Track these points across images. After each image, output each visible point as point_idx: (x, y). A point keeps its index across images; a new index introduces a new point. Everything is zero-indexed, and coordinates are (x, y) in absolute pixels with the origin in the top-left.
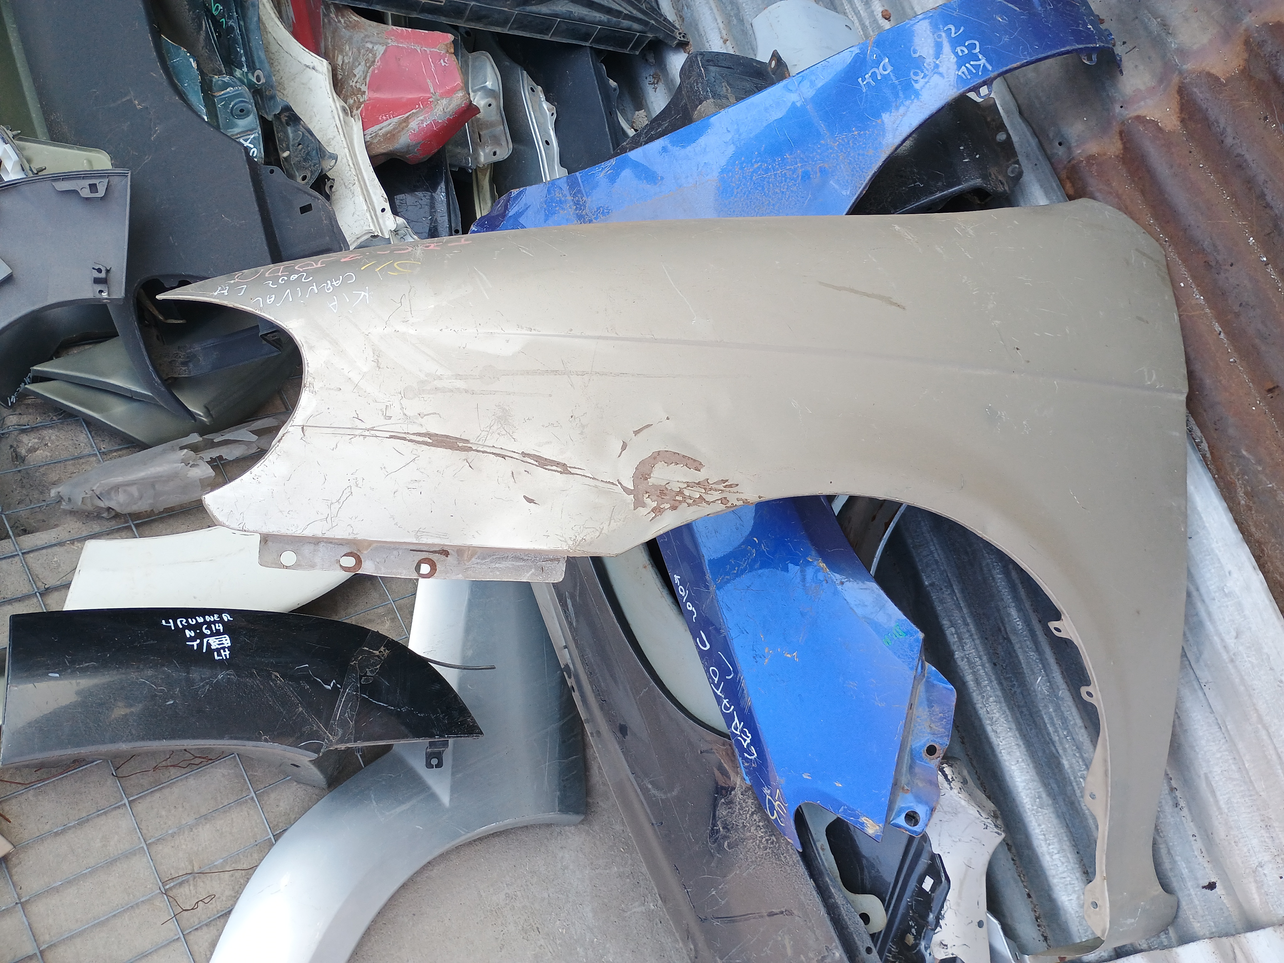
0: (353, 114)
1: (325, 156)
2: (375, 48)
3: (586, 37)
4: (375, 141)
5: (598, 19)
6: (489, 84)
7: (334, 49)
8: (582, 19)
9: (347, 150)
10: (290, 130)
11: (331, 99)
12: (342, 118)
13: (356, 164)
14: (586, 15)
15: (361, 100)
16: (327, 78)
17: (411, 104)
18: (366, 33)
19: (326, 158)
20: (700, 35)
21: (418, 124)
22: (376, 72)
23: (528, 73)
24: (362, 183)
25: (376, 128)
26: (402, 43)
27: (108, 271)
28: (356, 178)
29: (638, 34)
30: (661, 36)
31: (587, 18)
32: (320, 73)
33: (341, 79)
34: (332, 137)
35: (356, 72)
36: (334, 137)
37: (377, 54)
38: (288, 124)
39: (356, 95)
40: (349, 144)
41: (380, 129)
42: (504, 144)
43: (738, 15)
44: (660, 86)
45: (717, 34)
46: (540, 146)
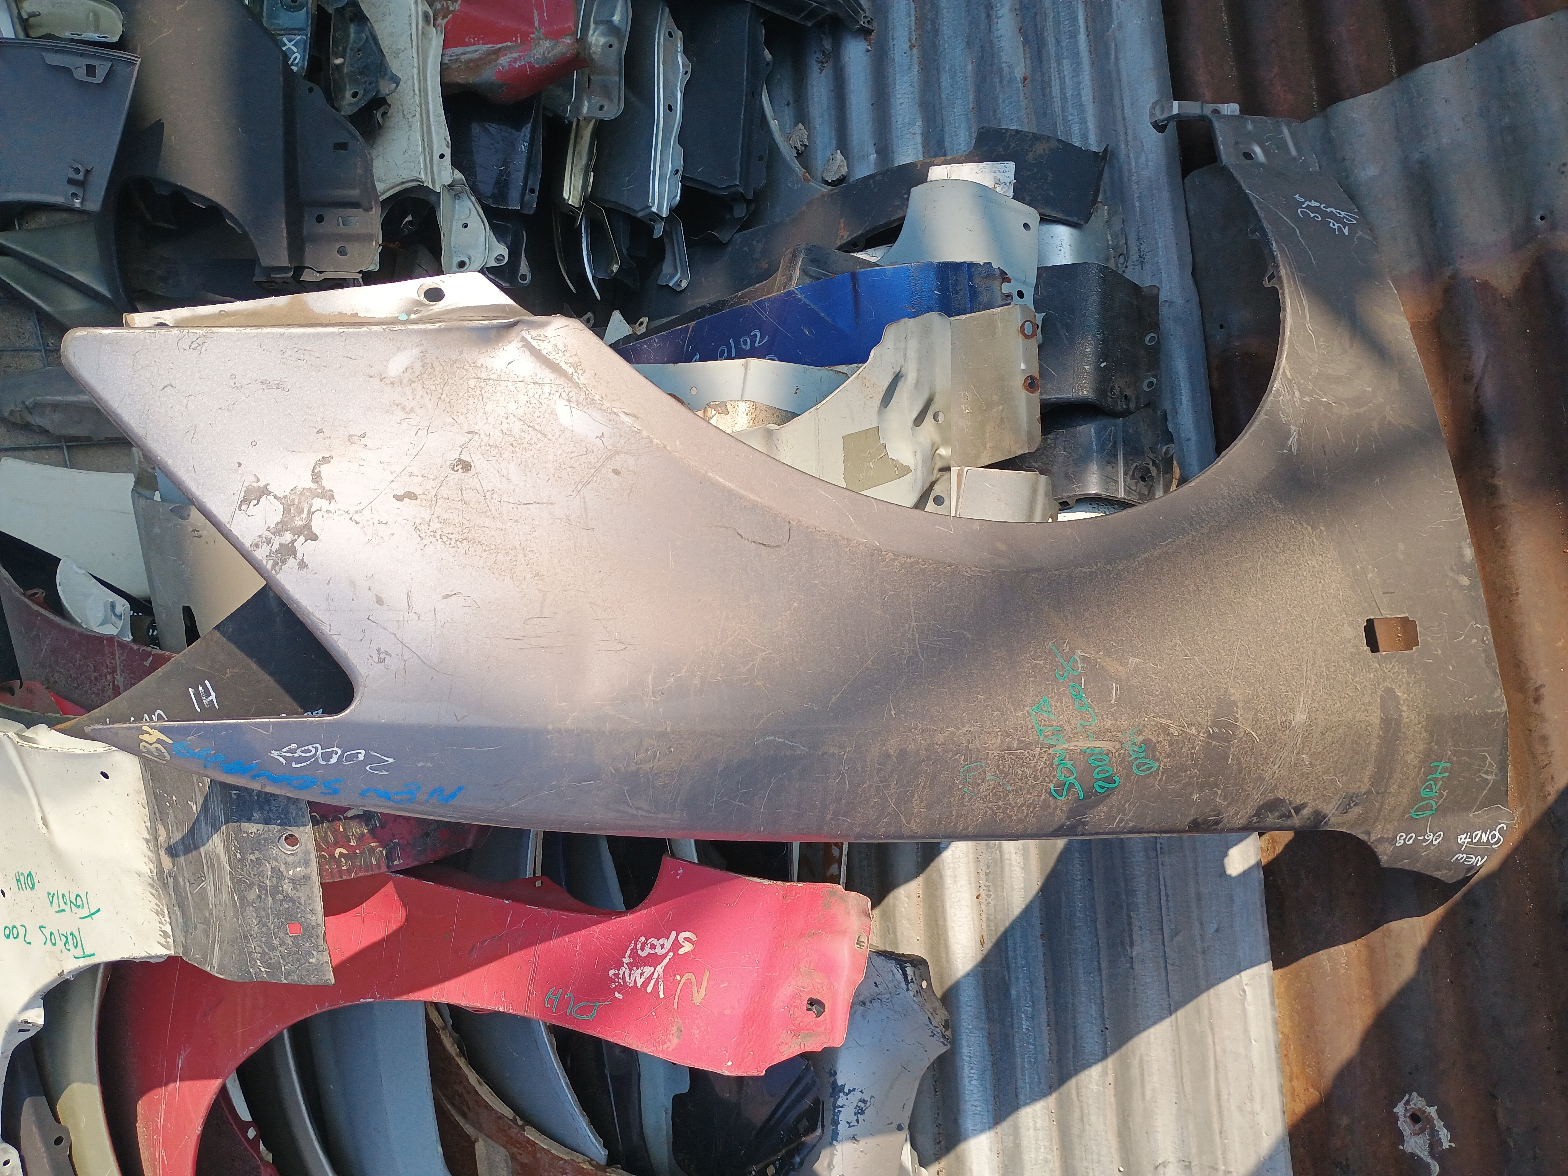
0: (438, 23)
1: (385, 75)
4: (454, 66)
6: (616, 18)
9: (415, 71)
10: (352, 28)
12: (420, 28)
13: (424, 92)
15: (451, 8)
17: (506, 35)
19: (386, 78)
20: (887, 27)
21: (510, 62)
23: (670, 10)
24: (424, 116)
25: (459, 50)
27: (87, 173)
28: (418, 109)
29: (814, 4)
30: (841, 14)
34: (403, 48)
36: (405, 49)
38: (351, 21)
39: (445, 1)
40: (421, 64)
41: (463, 54)
42: (616, 101)
43: (933, 21)
44: (828, 67)
45: (906, 34)
46: (660, 110)
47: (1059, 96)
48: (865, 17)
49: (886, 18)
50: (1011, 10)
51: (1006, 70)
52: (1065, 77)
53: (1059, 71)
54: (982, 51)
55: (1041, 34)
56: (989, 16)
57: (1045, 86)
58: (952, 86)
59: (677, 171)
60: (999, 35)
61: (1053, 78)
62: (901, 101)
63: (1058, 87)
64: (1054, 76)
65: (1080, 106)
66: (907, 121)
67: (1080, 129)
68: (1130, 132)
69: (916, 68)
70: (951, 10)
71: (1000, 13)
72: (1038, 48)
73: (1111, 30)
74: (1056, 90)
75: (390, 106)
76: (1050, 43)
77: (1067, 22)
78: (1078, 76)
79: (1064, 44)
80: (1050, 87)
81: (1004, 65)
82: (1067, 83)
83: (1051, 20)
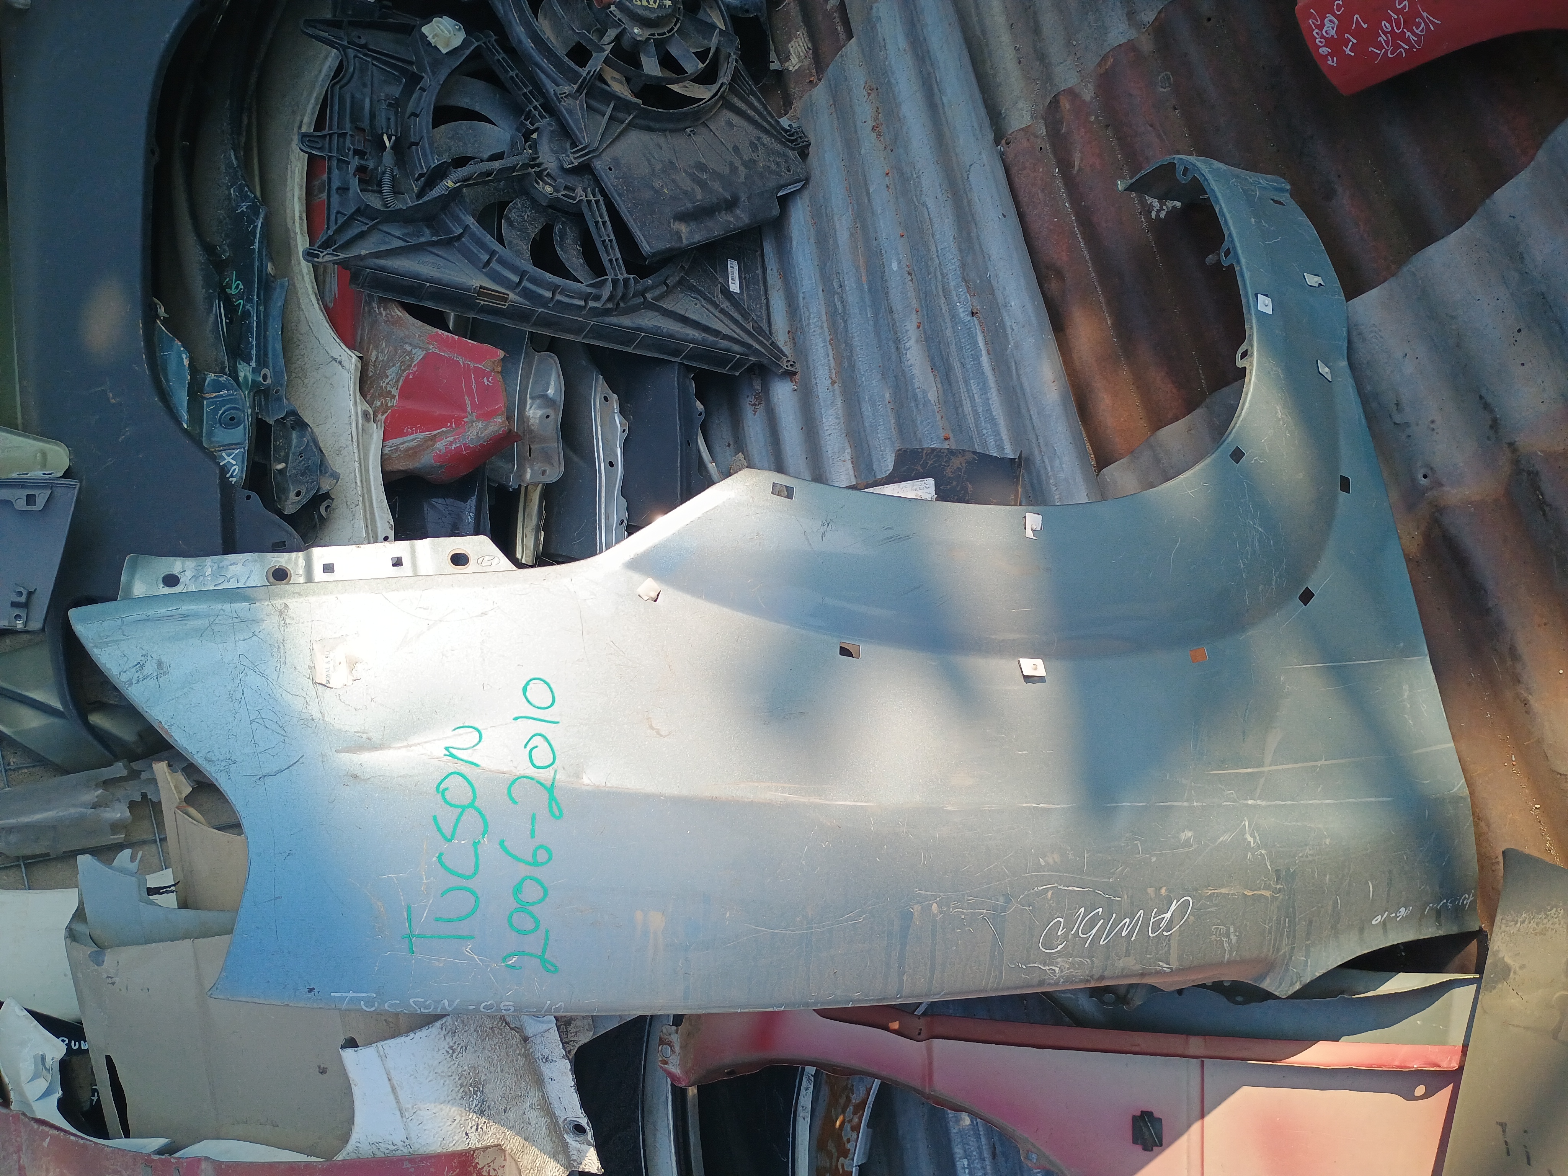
0: (378, 419)
1: (326, 473)
2: (414, 351)
3: (676, 353)
4: (394, 456)
5: (691, 336)
6: (551, 392)
7: (369, 343)
8: (671, 336)
9: (357, 464)
10: (294, 435)
11: (352, 403)
12: (360, 426)
13: (365, 481)
14: (678, 332)
15: (389, 404)
16: (353, 377)
17: (441, 422)
18: (407, 333)
19: (327, 475)
20: (808, 368)
21: (446, 445)
22: (411, 377)
23: (604, 378)
24: (367, 504)
25: (400, 440)
26: (444, 352)
27: (30, 594)
28: (361, 499)
29: (738, 356)
30: (765, 362)
31: (677, 335)
32: (346, 369)
33: (372, 377)
34: (344, 446)
35: (389, 372)
36: (347, 446)
37: (415, 358)
38: (293, 428)
39: (384, 398)
40: (362, 457)
41: (403, 443)
42: (556, 464)
43: (850, 358)
44: (761, 408)
45: (826, 372)
46: (601, 467)
47: (971, 413)
48: (788, 361)
49: (807, 361)
50: (917, 342)
51: (920, 396)
52: (973, 394)
53: (968, 390)
54: (896, 380)
55: (947, 359)
56: (897, 348)
57: (957, 406)
58: (874, 414)
59: (622, 521)
60: (909, 364)
61: (963, 398)
62: (829, 432)
64: (964, 396)
65: (992, 420)
66: (836, 450)
67: (996, 441)
68: (1041, 440)
69: (839, 403)
70: (864, 347)
71: (908, 345)
72: (946, 373)
73: (1008, 351)
74: (967, 408)
75: (333, 499)
76: (956, 367)
77: (968, 347)
78: (986, 393)
79: (969, 366)
80: (962, 405)
81: (918, 390)
82: (977, 401)
83: (954, 346)
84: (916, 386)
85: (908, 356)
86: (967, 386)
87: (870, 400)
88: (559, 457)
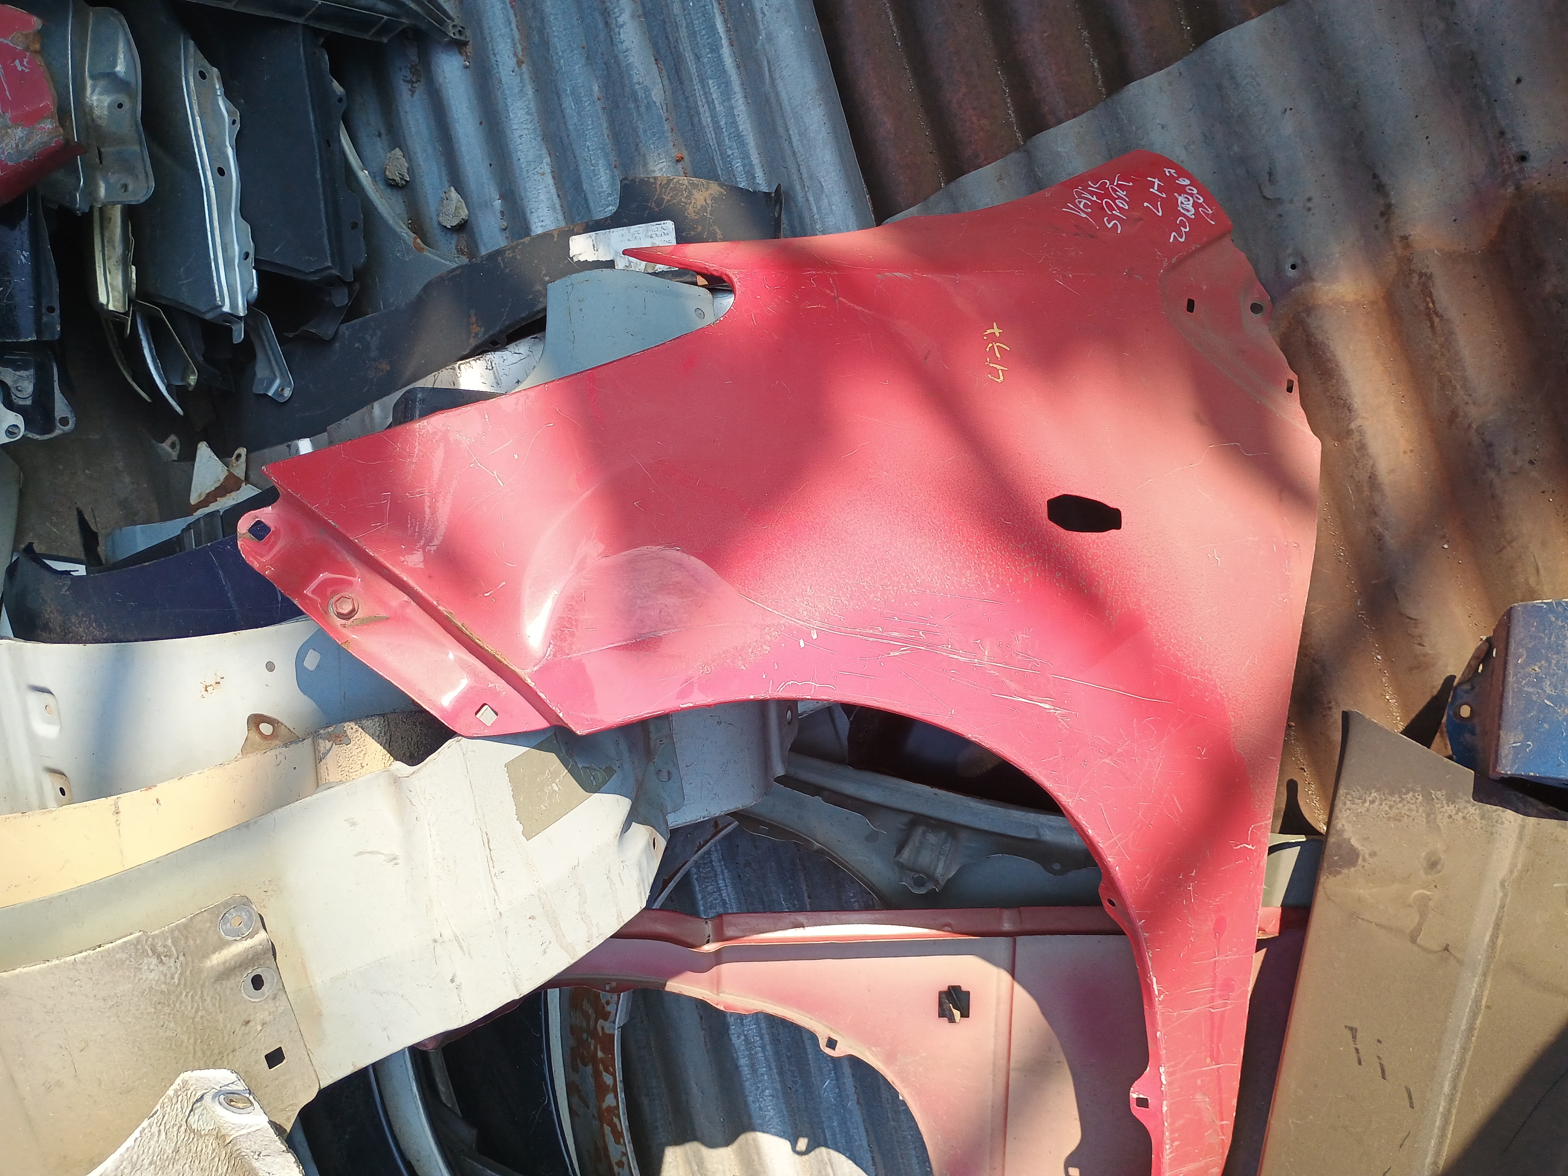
3: (298, 11)
20: (483, 38)
23: (197, 44)
29: (386, 17)
30: (424, 26)
42: (142, 176)
43: (541, 31)
44: (420, 88)
45: (509, 46)
46: (207, 178)
47: (711, 125)
48: (454, 26)
49: (481, 28)
50: (633, 17)
51: (641, 94)
52: (713, 100)
53: (705, 93)
54: (607, 68)
55: (675, 47)
56: (607, 24)
57: (692, 113)
58: (579, 113)
59: (247, 255)
60: (624, 48)
61: (700, 103)
62: (519, 132)
63: (708, 114)
64: (701, 101)
65: (738, 137)
66: (531, 158)
67: (744, 166)
68: (804, 170)
69: (530, 91)
70: (560, 16)
71: (621, 20)
72: (675, 65)
73: (759, 44)
74: (706, 118)
76: (688, 60)
77: (704, 33)
78: (729, 99)
79: (706, 60)
80: (698, 114)
81: (637, 87)
82: (718, 109)
83: (685, 30)
84: (635, 81)
85: (622, 36)
86: (703, 87)
87: (573, 93)
88: (145, 166)
